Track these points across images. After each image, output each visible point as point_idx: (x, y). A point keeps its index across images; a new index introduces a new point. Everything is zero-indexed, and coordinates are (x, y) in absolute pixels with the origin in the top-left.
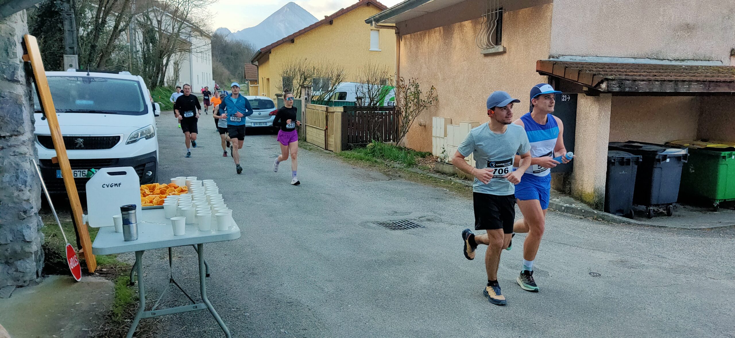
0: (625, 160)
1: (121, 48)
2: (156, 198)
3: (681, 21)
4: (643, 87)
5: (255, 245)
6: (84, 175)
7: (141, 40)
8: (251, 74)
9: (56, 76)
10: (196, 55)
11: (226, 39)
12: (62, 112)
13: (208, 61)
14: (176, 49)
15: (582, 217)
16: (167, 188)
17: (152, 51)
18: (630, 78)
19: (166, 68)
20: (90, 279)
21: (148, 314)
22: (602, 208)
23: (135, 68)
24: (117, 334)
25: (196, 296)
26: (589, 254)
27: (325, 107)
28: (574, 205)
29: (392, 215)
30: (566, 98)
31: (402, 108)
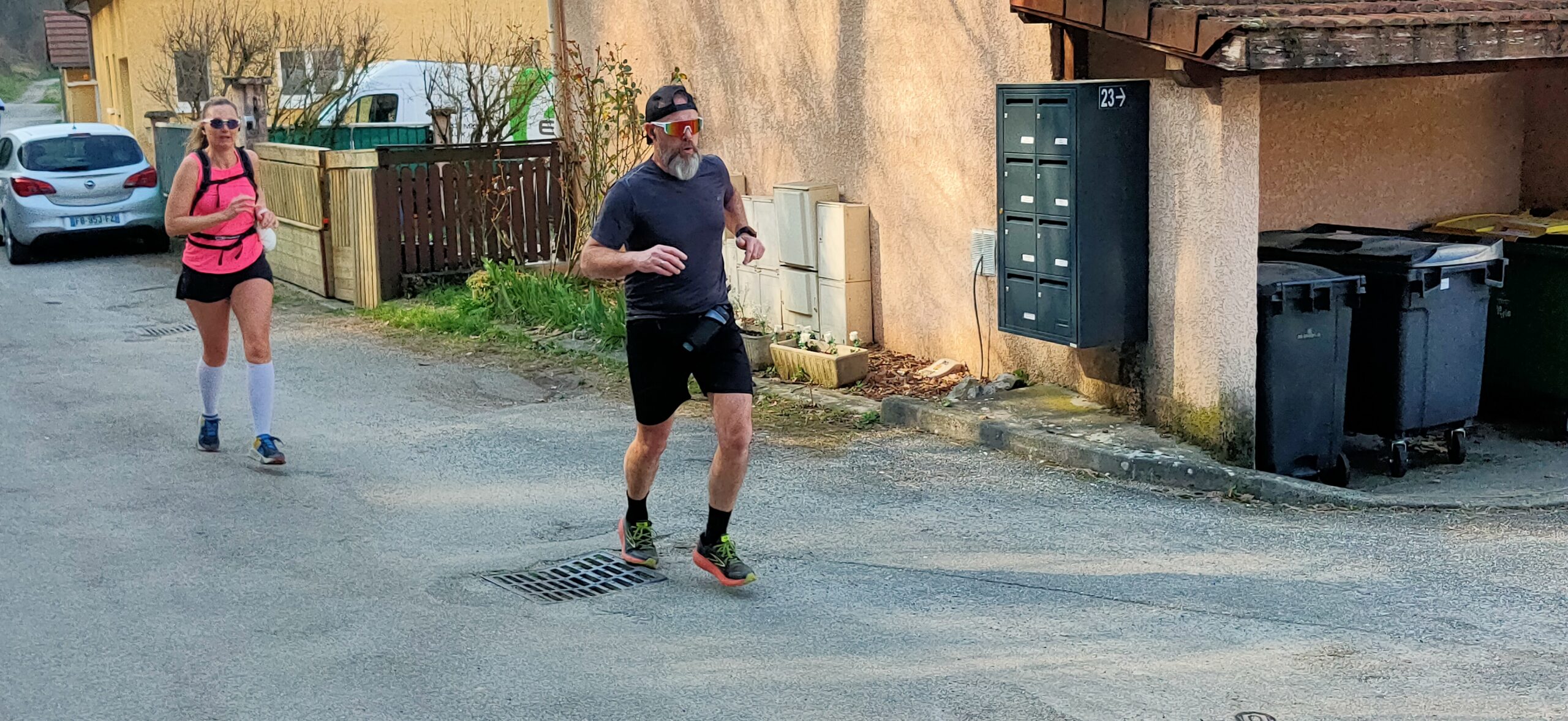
0: (1313, 295)
15: (1188, 493)
22: (1250, 455)
27: (313, 152)
28: (1160, 453)
29: (551, 540)
30: (1112, 97)
31: (579, 146)
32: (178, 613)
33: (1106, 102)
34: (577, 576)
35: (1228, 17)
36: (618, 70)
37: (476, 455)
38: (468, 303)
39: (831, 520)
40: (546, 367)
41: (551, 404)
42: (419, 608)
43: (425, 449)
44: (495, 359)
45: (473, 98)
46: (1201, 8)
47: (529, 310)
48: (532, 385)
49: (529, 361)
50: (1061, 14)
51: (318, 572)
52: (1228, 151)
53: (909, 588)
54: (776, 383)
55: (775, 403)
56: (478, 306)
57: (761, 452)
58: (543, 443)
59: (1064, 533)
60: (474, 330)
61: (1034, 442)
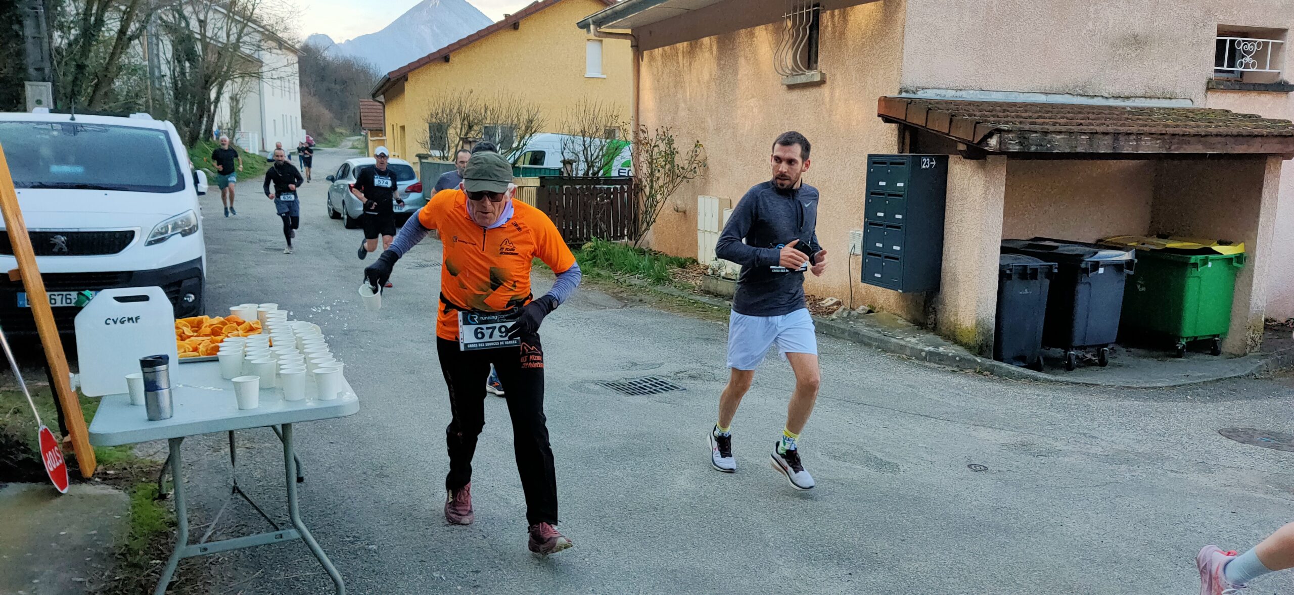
0: (1029, 272)
1: (134, 71)
2: (204, 343)
3: (1124, 29)
4: (1060, 143)
5: (385, 424)
6: (69, 301)
7: (169, 55)
8: (370, 118)
9: (11, 122)
10: (271, 83)
11: (326, 54)
12: (25, 187)
13: (292, 95)
14: (233, 72)
15: (956, 369)
16: (224, 324)
17: (190, 75)
18: (1038, 128)
19: (216, 107)
20: (86, 488)
21: (195, 550)
22: (990, 353)
23: (158, 106)
24: (136, 586)
25: (280, 517)
26: (968, 433)
28: (943, 349)
30: (928, 163)
31: (644, 180)
33: (925, 165)
34: (641, 386)
40: (622, 291)
41: (625, 309)
44: (596, 287)
47: (614, 263)
48: (615, 300)
49: (614, 288)
50: (903, 119)
61: (876, 340)
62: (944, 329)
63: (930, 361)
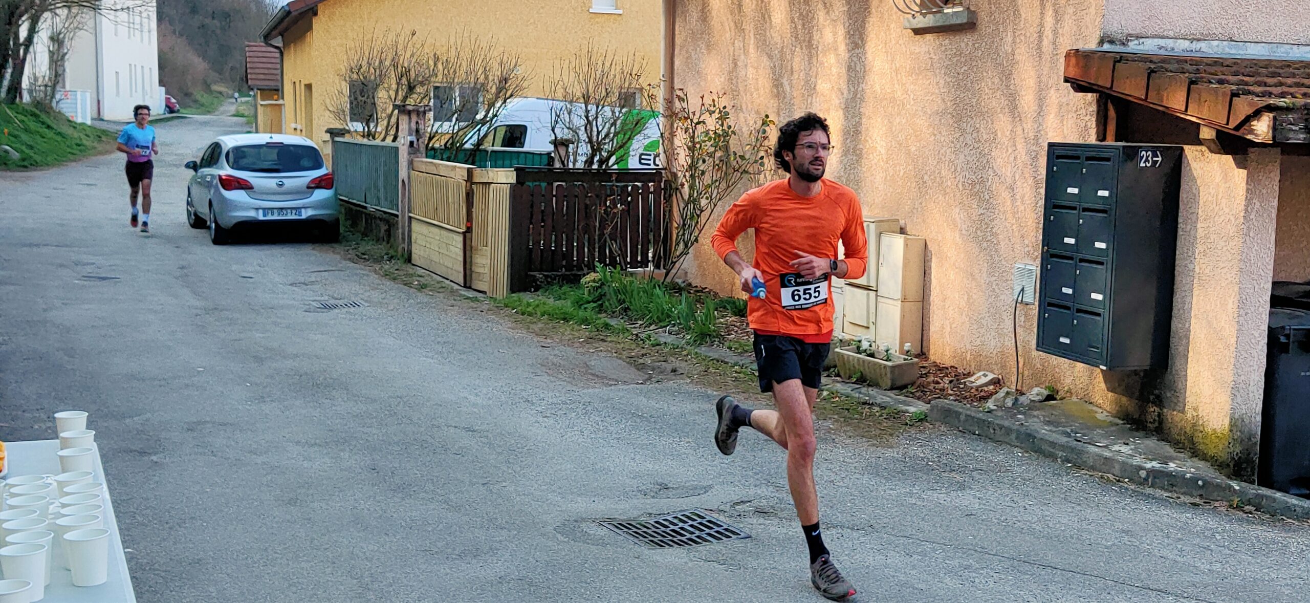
8: (260, 71)
10: (112, 17)
13: (145, 35)
15: (1197, 501)
19: (26, 52)
22: (1253, 473)
27: (464, 168)
28: (1175, 465)
29: (653, 497)
30: (1150, 158)
31: (679, 174)
32: (359, 532)
33: (1145, 162)
34: (676, 528)
35: (1258, 96)
36: (717, 115)
37: (590, 423)
38: (582, 299)
39: (888, 500)
40: (643, 355)
41: (649, 386)
42: (550, 543)
43: (548, 415)
44: (602, 346)
45: (589, 132)
46: (1234, 87)
47: (631, 308)
48: (633, 369)
49: (631, 349)
50: (1109, 86)
51: (467, 507)
52: (1249, 209)
53: (956, 562)
54: (838, 382)
55: (837, 399)
56: (589, 302)
57: (826, 439)
58: (644, 417)
59: (1089, 527)
60: (585, 321)
61: (1063, 447)
62: (1174, 431)
63: (1152, 486)
